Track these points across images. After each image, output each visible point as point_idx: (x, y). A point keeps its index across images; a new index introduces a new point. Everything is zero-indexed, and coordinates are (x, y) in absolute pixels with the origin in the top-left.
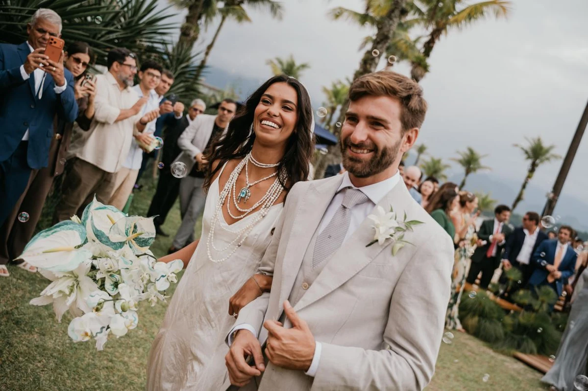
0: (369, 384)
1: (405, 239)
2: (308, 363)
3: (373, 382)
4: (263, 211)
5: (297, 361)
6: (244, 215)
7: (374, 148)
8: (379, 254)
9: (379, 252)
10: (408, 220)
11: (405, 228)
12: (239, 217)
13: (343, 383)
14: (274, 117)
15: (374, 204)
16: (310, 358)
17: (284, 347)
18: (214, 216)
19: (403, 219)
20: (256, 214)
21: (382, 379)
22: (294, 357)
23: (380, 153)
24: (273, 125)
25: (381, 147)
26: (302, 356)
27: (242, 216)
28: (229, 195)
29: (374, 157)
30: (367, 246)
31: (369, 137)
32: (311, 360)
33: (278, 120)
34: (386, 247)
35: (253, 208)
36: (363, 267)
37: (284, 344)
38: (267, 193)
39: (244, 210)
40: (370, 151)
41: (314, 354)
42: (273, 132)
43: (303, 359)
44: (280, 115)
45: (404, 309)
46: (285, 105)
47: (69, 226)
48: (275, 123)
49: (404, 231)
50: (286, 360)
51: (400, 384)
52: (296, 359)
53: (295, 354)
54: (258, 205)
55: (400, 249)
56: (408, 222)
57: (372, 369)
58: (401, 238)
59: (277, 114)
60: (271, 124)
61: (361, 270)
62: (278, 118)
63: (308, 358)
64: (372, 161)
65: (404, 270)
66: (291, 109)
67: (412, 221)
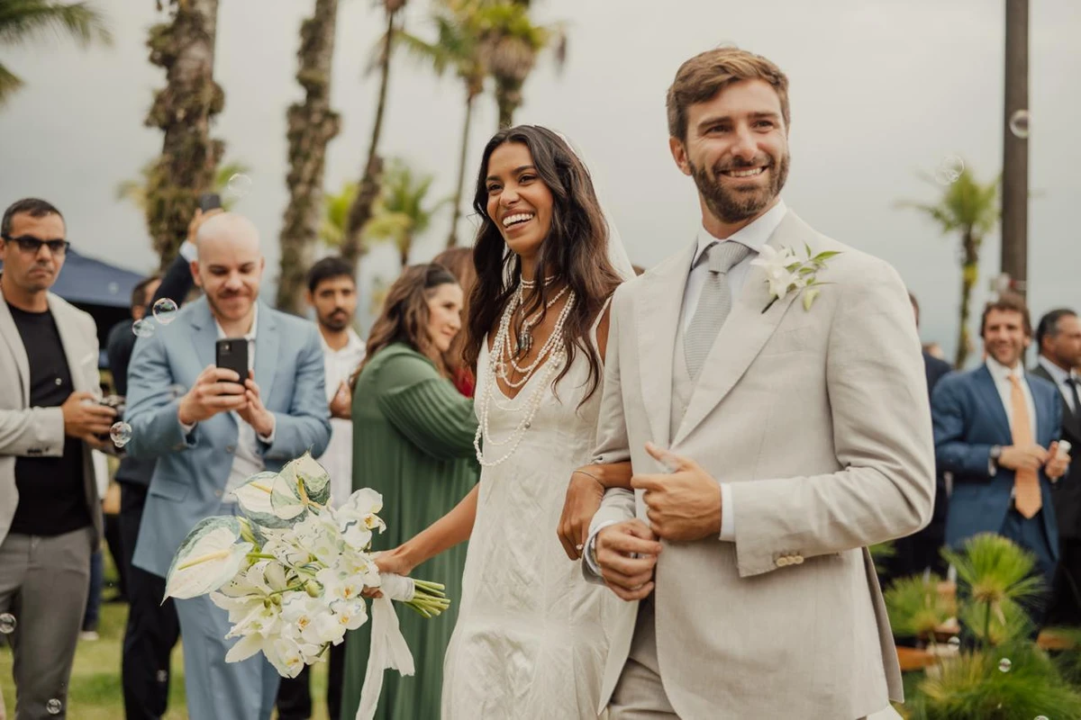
0: (826, 522)
1: (818, 280)
2: (716, 517)
3: (831, 515)
4: (554, 358)
5: (699, 517)
6: (528, 376)
7: (769, 162)
8: (785, 313)
9: (784, 310)
10: (814, 255)
11: (815, 268)
12: (521, 382)
13: (783, 533)
14: (514, 205)
15: (757, 254)
16: (717, 508)
17: (672, 501)
18: (485, 395)
19: (806, 254)
20: (544, 366)
21: (844, 507)
22: (693, 513)
24: (518, 218)
26: (706, 508)
27: (525, 378)
28: (502, 354)
30: (763, 312)
32: (720, 511)
33: (521, 206)
34: (794, 300)
35: (539, 359)
36: (764, 342)
37: (670, 496)
38: (556, 326)
39: (526, 369)
40: (764, 168)
41: (721, 500)
42: (525, 229)
43: (707, 512)
44: (521, 197)
45: (850, 387)
46: (522, 177)
47: (210, 525)
48: (521, 213)
49: (815, 271)
50: (680, 522)
51: (878, 509)
52: (695, 516)
53: (693, 507)
54: (546, 352)
55: (815, 298)
56: (817, 258)
57: (823, 496)
58: (812, 281)
59: (515, 197)
60: (514, 218)
61: (763, 348)
62: (520, 202)
63: (714, 509)
65: (831, 328)
66: (534, 178)
67: (822, 255)
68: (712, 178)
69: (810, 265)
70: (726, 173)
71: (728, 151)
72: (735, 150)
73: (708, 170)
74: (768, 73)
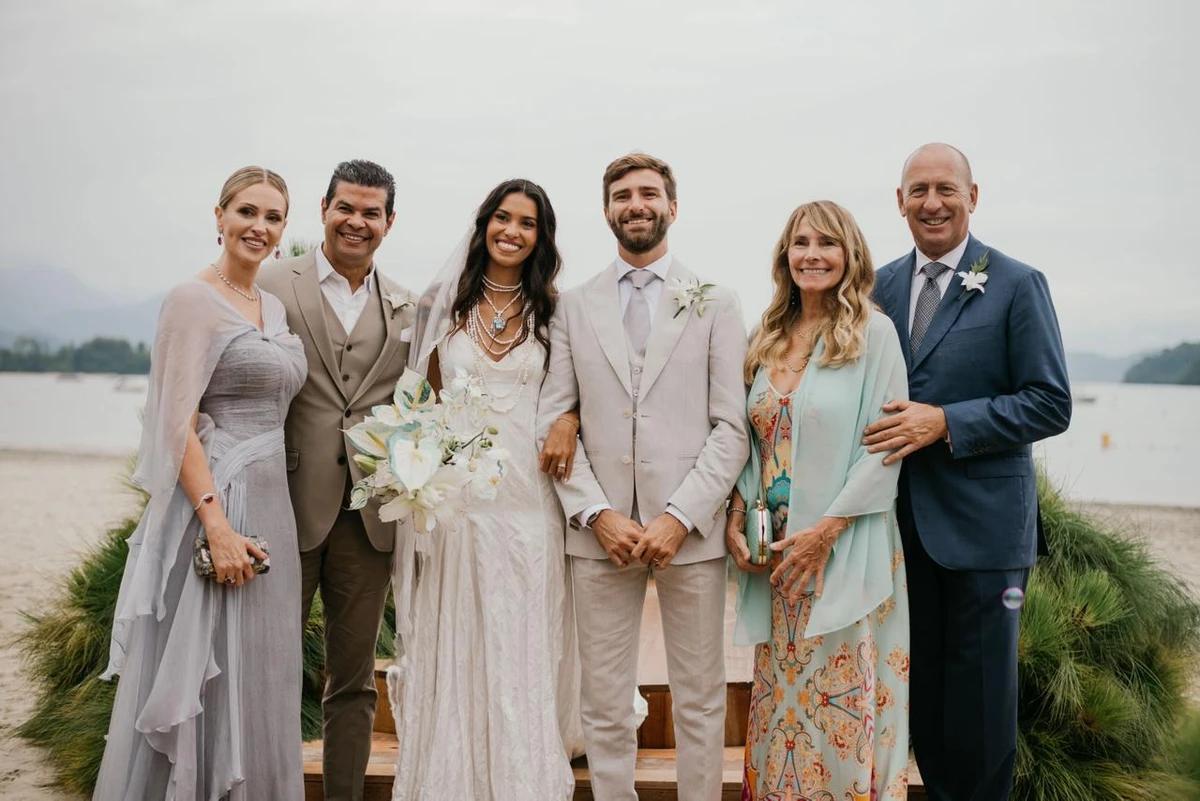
1: (704, 299)
6: (509, 347)
7: (653, 216)
8: (689, 318)
9: (689, 316)
10: (701, 285)
11: (702, 293)
14: (513, 238)
15: (663, 280)
19: (697, 285)
23: (659, 219)
24: (513, 247)
25: (659, 215)
29: (655, 225)
30: (674, 317)
31: (646, 207)
34: (693, 310)
40: (649, 219)
46: (524, 222)
56: (702, 287)
58: (701, 299)
59: (518, 235)
60: (510, 246)
64: (654, 229)
66: (532, 225)
67: (705, 286)
68: (618, 225)
69: (698, 291)
70: (626, 222)
71: (626, 209)
72: (630, 208)
73: (616, 220)
74: (656, 166)
